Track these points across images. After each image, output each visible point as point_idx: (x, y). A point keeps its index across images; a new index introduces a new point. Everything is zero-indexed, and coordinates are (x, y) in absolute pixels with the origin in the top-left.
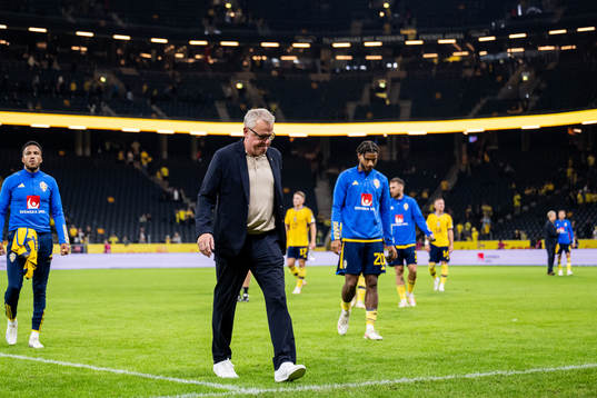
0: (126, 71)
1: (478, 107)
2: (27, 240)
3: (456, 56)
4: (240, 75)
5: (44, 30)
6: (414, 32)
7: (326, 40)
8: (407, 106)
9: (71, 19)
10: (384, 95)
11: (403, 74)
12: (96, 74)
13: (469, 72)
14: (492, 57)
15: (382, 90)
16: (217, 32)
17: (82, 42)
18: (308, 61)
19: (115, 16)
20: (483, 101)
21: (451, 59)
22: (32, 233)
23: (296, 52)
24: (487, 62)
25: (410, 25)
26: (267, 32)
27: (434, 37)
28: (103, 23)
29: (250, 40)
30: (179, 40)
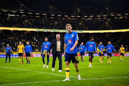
0: (60, 21)
1: (125, 27)
2: (45, 52)
3: (121, 18)
4: (80, 22)
5: (46, 14)
6: (113, 13)
7: (96, 15)
8: (111, 27)
9: (50, 12)
10: (107, 25)
11: (111, 21)
12: (55, 22)
13: (123, 21)
14: (128, 18)
15: (107, 24)
16: (76, 14)
17: (52, 16)
18: (93, 19)
19: (58, 12)
20: (126, 26)
21: (120, 18)
22: (46, 51)
23: (91, 18)
24: (127, 19)
25: (112, 12)
26: (85, 14)
27: (117, 14)
28: (56, 13)
29: (82, 16)
30: (69, 16)
